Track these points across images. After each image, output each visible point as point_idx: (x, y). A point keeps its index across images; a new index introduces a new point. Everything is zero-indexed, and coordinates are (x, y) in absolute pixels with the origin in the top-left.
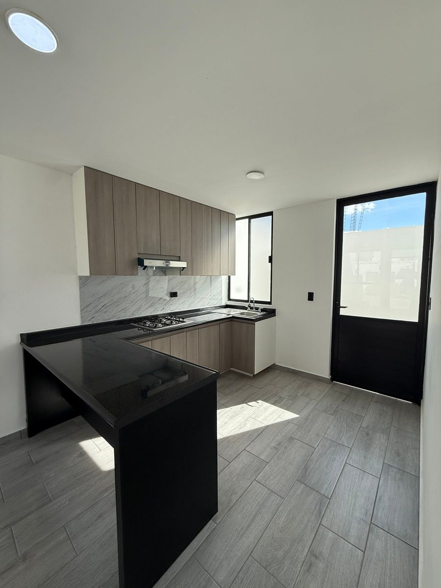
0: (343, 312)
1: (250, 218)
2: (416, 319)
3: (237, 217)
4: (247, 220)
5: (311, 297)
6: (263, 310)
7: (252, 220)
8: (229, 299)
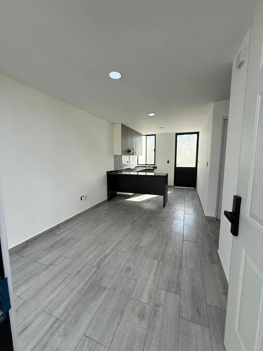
0: (177, 166)
1: (147, 135)
2: (195, 167)
3: (143, 135)
4: (146, 136)
5: (168, 162)
6: (153, 167)
7: (147, 136)
8: (138, 164)
